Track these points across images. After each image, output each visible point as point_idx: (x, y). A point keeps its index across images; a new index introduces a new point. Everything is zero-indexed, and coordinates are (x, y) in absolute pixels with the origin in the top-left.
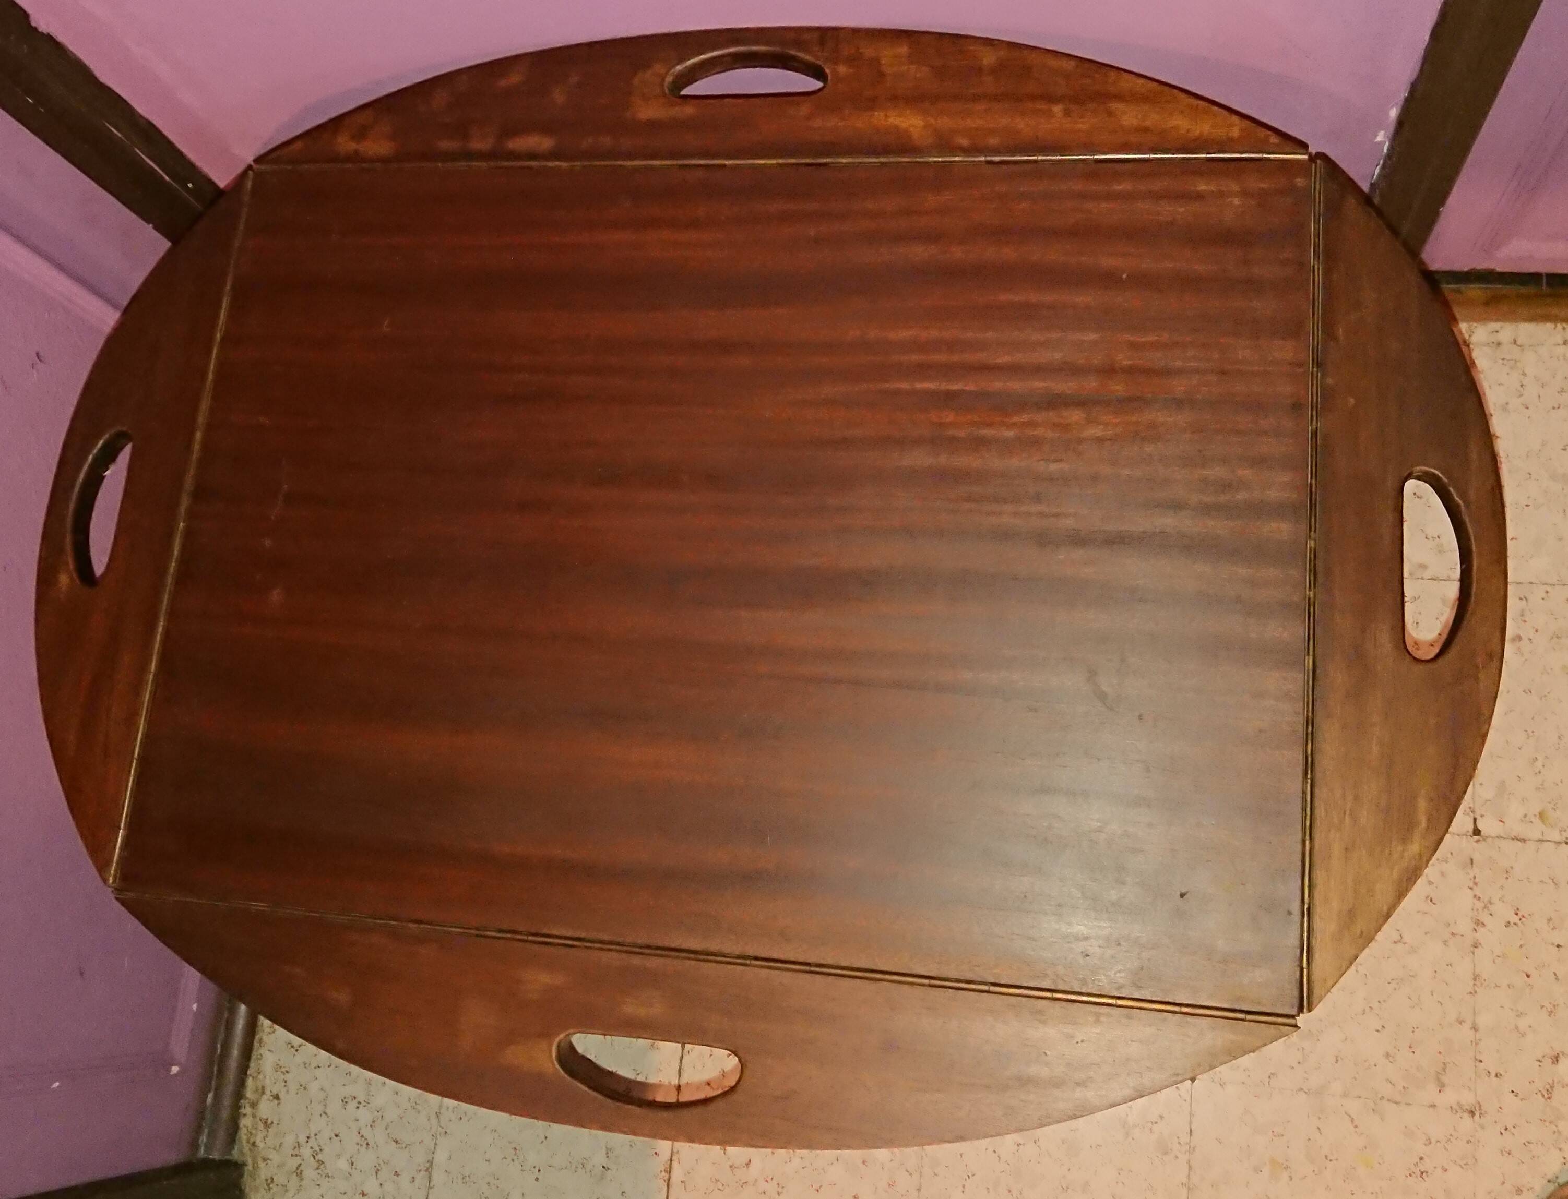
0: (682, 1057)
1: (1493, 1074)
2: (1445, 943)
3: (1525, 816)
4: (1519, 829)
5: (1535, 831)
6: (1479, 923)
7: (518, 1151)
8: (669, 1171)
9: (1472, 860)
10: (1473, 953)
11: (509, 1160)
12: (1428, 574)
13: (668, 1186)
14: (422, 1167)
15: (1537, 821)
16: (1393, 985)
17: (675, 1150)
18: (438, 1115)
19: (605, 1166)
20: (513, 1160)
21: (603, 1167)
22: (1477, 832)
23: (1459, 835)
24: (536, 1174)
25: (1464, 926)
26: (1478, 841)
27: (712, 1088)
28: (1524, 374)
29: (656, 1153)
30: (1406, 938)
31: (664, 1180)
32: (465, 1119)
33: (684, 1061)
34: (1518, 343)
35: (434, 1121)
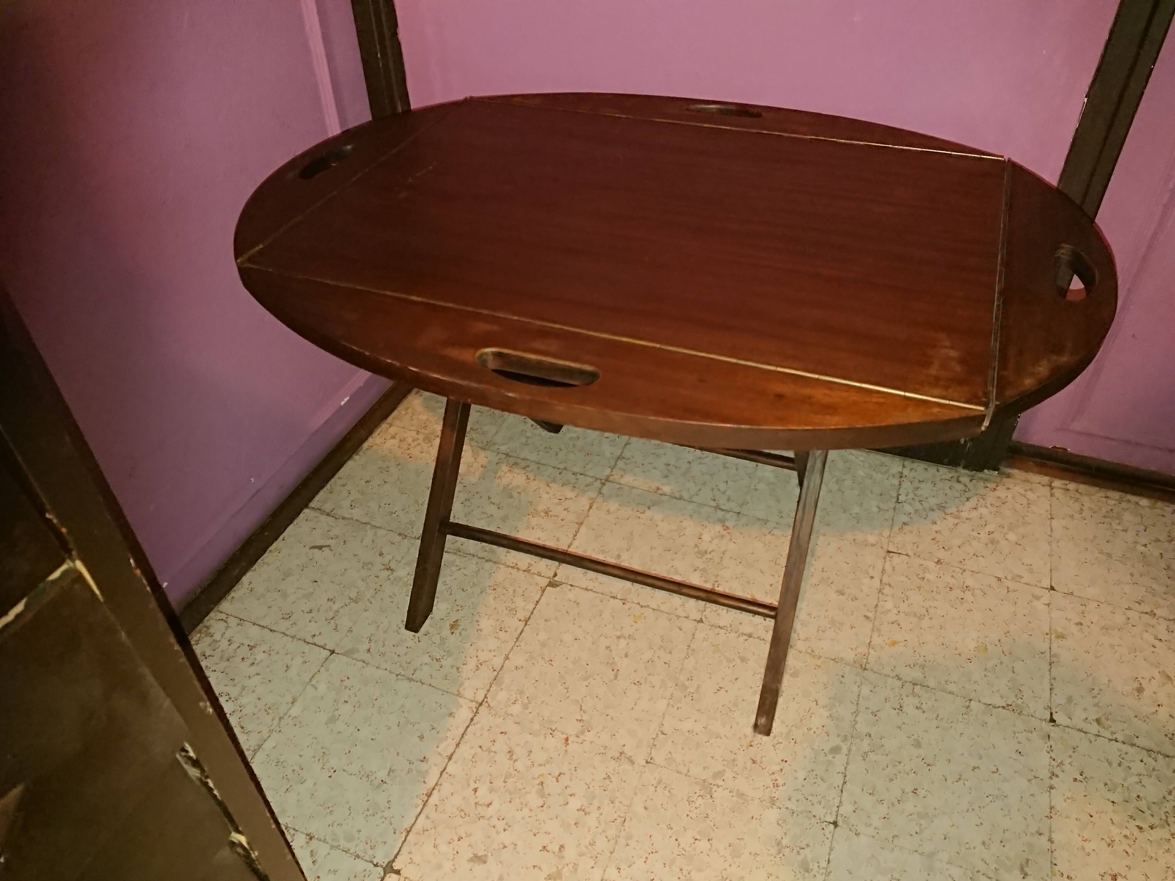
0: (468, 727)
1: (1065, 876)
2: (1029, 781)
3: (1087, 719)
4: (1082, 725)
5: (1094, 728)
6: (1053, 775)
7: (325, 755)
8: (429, 795)
9: (1049, 736)
10: (1050, 792)
11: (317, 759)
12: (1023, 581)
13: (424, 805)
14: (252, 748)
15: (1095, 724)
16: (990, 798)
17: (439, 783)
18: (281, 718)
19: (384, 780)
20: (319, 760)
21: (382, 781)
22: (1052, 720)
23: (1041, 720)
24: (331, 773)
25: (1044, 774)
26: (1053, 726)
27: (482, 750)
28: (1083, 505)
29: (424, 781)
30: (1000, 771)
31: (423, 801)
32: (298, 726)
33: (469, 729)
34: (1079, 491)
35: (276, 722)
